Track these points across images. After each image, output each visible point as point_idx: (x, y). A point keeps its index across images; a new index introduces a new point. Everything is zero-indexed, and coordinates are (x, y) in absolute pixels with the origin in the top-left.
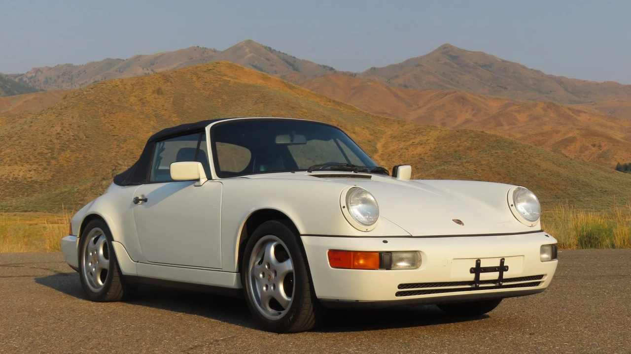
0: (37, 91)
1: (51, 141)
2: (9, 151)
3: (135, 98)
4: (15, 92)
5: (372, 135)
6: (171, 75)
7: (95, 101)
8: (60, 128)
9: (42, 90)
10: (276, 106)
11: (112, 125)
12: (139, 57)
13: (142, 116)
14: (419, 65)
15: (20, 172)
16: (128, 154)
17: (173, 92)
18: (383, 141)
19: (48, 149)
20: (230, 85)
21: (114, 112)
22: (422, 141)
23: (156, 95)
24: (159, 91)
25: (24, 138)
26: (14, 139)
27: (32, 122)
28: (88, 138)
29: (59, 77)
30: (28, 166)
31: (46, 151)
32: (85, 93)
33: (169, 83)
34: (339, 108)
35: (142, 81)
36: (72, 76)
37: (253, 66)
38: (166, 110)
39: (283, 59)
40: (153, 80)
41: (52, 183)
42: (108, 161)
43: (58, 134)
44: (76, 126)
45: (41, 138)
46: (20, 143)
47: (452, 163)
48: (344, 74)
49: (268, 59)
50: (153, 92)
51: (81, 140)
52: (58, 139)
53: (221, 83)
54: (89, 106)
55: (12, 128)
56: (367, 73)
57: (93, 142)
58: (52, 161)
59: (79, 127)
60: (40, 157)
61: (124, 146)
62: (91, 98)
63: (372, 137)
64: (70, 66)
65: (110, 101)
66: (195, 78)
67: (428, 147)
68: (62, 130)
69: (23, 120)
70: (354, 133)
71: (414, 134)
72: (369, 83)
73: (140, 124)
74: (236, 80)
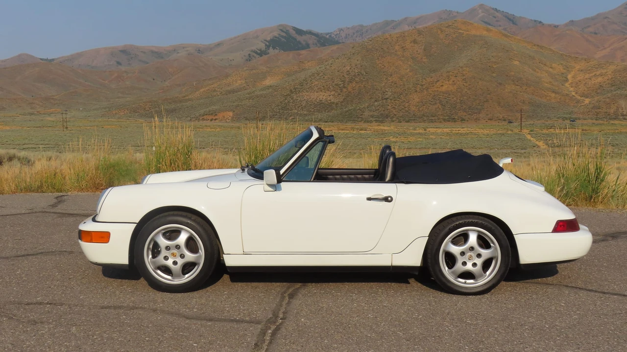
0: (340, 43)
1: (343, 76)
2: (316, 83)
3: (399, 47)
4: (326, 44)
5: (564, 69)
6: (423, 30)
7: (373, 49)
9: (343, 43)
10: (495, 50)
11: (383, 65)
12: (406, 19)
13: (403, 59)
14: (606, 18)
15: (323, 96)
16: (393, 84)
17: (424, 42)
18: (573, 73)
19: (341, 82)
20: (463, 36)
21: (384, 56)
22: (602, 73)
23: (413, 44)
24: (415, 42)
25: (327, 74)
26: (321, 75)
27: (332, 64)
28: (367, 74)
29: (354, 34)
30: (329, 93)
31: (341, 83)
32: (366, 44)
33: (422, 36)
34: (541, 50)
35: (403, 35)
36: (363, 33)
37: (484, 22)
38: (419, 54)
39: (506, 17)
40: (410, 34)
41: (343, 104)
42: (380, 89)
43: (348, 71)
44: (359, 66)
45: (337, 74)
46: (324, 77)
47: (624, 89)
48: (550, 26)
49: (495, 17)
50: (411, 42)
51: (362, 75)
52: (347, 75)
53: (457, 35)
54: (368, 52)
55: (320, 68)
56: (566, 25)
57: (371, 76)
58: (343, 89)
59: (361, 66)
60: (336, 87)
61: (390, 79)
62: (370, 47)
63: (565, 71)
64: (362, 26)
65: (382, 49)
66: (439, 32)
67: (606, 78)
68: (350, 69)
69: (327, 63)
70: (551, 68)
71: (597, 68)
72: (567, 32)
73: (402, 63)
74: (467, 32)
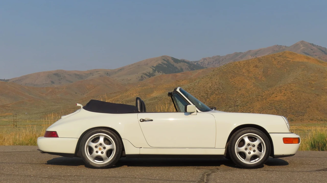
0: (204, 68)
1: (207, 90)
3: (245, 70)
4: (195, 69)
6: (262, 59)
7: (227, 72)
8: (211, 85)
9: (206, 68)
10: (313, 72)
11: (234, 83)
12: (250, 51)
13: (248, 78)
16: (241, 96)
17: (263, 66)
19: (206, 94)
20: (290, 62)
21: (235, 76)
23: (255, 68)
24: (256, 66)
25: (195, 89)
26: (191, 89)
27: (199, 82)
28: (223, 88)
29: (214, 62)
31: (205, 95)
32: (222, 68)
33: (261, 63)
35: (248, 62)
36: (220, 61)
37: (304, 53)
40: (253, 61)
42: (232, 99)
43: (210, 87)
44: (218, 83)
45: (202, 89)
46: (193, 91)
49: (312, 50)
50: (254, 67)
51: (220, 89)
52: (210, 89)
53: (286, 61)
54: (224, 74)
55: (191, 85)
57: (226, 90)
58: (207, 99)
60: (202, 98)
61: (240, 92)
62: (225, 70)
64: (219, 56)
65: (234, 71)
66: (273, 60)
68: (212, 85)
69: (195, 81)
73: (247, 81)
74: (293, 60)
